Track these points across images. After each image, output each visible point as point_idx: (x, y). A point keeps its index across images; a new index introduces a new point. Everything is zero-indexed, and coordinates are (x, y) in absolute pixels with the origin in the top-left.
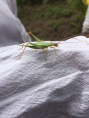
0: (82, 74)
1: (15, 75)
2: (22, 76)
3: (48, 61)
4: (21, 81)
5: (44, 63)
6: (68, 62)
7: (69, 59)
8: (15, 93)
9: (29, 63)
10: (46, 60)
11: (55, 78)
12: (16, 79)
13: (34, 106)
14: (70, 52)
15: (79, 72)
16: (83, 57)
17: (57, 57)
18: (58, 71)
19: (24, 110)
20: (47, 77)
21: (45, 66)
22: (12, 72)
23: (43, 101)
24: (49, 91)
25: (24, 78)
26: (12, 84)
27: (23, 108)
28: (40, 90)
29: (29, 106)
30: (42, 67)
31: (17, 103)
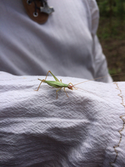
0: (88, 124)
1: (27, 103)
2: (32, 105)
3: (58, 100)
4: (30, 109)
5: (55, 101)
6: (77, 106)
7: (79, 104)
8: (24, 116)
9: (41, 96)
10: (57, 98)
11: (59, 117)
12: (26, 106)
13: (32, 132)
14: (82, 98)
15: (86, 121)
16: (93, 107)
17: (67, 98)
18: (64, 111)
19: (24, 132)
20: (53, 114)
21: (54, 103)
22: (25, 99)
23: (42, 132)
24: (49, 126)
25: (32, 107)
26: (22, 108)
27: (24, 129)
28: (42, 122)
29: (29, 130)
30: (51, 104)
31: (22, 124)
